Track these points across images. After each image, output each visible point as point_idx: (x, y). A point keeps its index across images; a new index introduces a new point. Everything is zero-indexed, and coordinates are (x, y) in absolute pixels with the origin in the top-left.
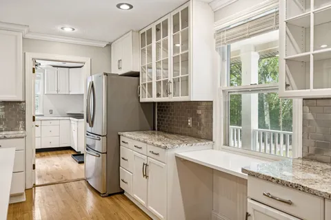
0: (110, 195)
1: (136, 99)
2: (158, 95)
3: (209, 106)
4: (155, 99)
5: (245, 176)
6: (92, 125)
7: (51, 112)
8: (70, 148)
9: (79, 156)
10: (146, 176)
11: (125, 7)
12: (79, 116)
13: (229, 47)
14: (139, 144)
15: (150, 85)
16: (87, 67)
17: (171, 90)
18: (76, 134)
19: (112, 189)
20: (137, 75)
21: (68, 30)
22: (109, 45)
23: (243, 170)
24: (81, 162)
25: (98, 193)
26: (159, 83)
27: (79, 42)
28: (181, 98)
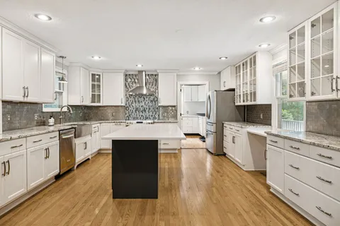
0: (218, 155)
1: (233, 104)
2: (244, 101)
3: (268, 107)
4: (242, 103)
5: (266, 135)
6: (209, 118)
7: (188, 112)
8: (198, 135)
9: (203, 138)
10: (234, 143)
11: (223, 59)
12: (203, 115)
13: (281, 74)
14: (231, 127)
15: (240, 95)
16: (207, 86)
17: (249, 98)
18: (202, 126)
19: (219, 152)
20: (233, 90)
21: (197, 69)
22: (219, 73)
23: (265, 132)
24: (204, 141)
25: (212, 154)
26: (244, 95)
27: (205, 73)
28: (253, 103)
